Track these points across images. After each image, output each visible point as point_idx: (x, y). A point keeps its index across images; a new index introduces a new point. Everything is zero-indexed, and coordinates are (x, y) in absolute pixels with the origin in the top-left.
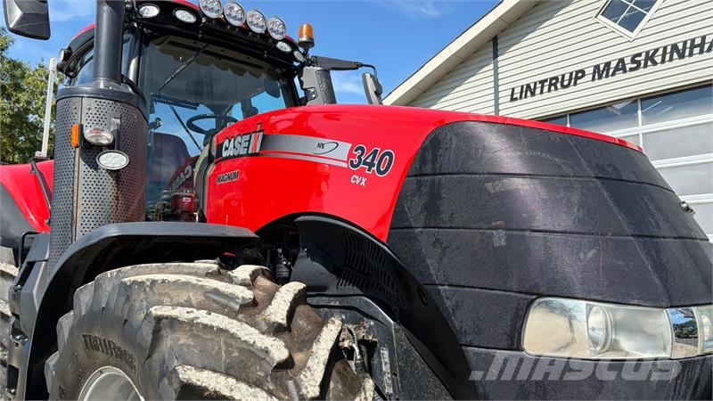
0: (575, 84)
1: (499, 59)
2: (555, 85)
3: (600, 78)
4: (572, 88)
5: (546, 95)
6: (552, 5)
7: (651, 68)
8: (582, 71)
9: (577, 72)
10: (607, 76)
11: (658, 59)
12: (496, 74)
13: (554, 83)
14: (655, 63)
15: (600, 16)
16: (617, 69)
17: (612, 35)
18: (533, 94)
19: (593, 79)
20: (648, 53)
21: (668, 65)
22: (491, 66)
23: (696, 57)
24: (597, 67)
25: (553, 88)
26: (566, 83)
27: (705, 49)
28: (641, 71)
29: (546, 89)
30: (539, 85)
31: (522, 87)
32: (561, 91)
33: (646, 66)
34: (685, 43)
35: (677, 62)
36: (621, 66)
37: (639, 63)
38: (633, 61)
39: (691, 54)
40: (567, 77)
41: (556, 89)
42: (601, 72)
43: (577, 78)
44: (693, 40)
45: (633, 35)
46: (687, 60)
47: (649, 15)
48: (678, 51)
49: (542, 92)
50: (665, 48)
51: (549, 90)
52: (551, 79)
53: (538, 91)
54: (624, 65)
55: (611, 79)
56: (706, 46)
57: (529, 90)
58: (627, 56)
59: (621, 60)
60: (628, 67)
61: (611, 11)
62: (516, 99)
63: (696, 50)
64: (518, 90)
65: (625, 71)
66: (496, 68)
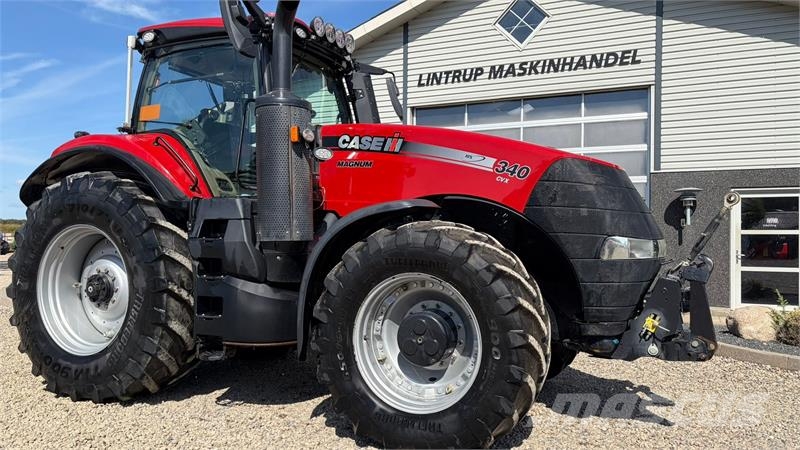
0: (475, 80)
1: (409, 44)
2: (458, 77)
3: (495, 77)
4: (472, 83)
5: (449, 85)
6: (459, 5)
7: (533, 76)
8: (481, 69)
9: (477, 69)
10: (500, 77)
11: (539, 69)
12: (406, 59)
13: (457, 75)
14: (537, 73)
15: (497, 24)
16: (508, 72)
17: (506, 43)
18: (439, 83)
19: (490, 78)
20: (532, 63)
21: (545, 75)
22: (401, 50)
23: (566, 73)
24: (493, 68)
25: (456, 80)
26: (467, 77)
27: (573, 67)
28: (526, 77)
29: (450, 80)
30: (444, 76)
31: (429, 75)
32: (462, 84)
33: (530, 73)
34: (559, 60)
35: (552, 74)
36: (511, 71)
37: (525, 70)
38: (521, 68)
39: (563, 70)
40: (468, 72)
41: (459, 81)
42: (496, 72)
43: (477, 75)
44: (565, 59)
45: (522, 46)
46: (559, 74)
47: (535, 31)
48: (554, 66)
49: (446, 82)
50: (545, 61)
51: (453, 82)
52: (456, 72)
53: (443, 80)
54: (514, 70)
55: (503, 80)
56: (574, 65)
57: (435, 79)
58: (517, 62)
59: (512, 65)
60: (517, 72)
61: (506, 21)
62: (423, 85)
63: (567, 67)
64: (425, 77)
65: (514, 75)
66: (406, 53)
